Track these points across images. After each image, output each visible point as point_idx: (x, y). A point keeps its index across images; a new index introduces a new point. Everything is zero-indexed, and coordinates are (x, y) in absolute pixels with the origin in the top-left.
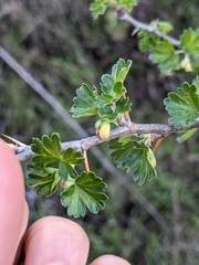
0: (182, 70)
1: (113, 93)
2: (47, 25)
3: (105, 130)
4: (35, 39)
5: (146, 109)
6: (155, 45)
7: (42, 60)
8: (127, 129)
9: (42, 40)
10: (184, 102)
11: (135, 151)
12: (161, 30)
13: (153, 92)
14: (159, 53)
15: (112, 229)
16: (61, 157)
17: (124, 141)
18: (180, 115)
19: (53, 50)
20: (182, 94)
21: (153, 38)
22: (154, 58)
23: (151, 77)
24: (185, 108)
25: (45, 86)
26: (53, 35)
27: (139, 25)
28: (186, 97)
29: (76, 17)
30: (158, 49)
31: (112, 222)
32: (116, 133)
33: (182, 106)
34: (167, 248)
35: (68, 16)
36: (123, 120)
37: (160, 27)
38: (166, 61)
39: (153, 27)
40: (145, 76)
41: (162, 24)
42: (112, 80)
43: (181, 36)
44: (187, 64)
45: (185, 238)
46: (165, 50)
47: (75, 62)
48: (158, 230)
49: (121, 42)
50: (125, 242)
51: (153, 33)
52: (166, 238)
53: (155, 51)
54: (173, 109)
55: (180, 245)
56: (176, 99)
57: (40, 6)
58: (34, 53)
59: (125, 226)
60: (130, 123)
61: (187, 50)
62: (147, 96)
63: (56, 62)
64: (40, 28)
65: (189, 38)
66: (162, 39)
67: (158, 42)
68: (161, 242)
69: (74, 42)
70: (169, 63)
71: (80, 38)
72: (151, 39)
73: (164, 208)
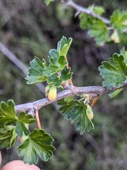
0: (112, 42)
1: (58, 64)
2: (18, 16)
3: (53, 94)
4: (10, 26)
5: (84, 71)
6: (92, 24)
7: (15, 40)
8: (70, 92)
9: (15, 26)
10: (114, 69)
11: (77, 108)
12: (96, 13)
13: (89, 60)
14: (95, 29)
15: (63, 151)
16: (17, 118)
17: (68, 100)
18: (111, 78)
19: (22, 32)
20: (112, 62)
21: (90, 19)
22: (91, 34)
23: (87, 50)
24: (115, 73)
25: (17, 56)
26: (22, 23)
27: (80, 9)
28: (116, 65)
29: (37, 10)
30: (94, 26)
31: (63, 146)
32: (61, 95)
33: (113, 72)
34: (99, 163)
35: (32, 10)
36: (67, 85)
37: (95, 11)
38: (100, 35)
39: (90, 10)
40: (83, 49)
41: (96, 8)
42: (57, 53)
43: (111, 17)
44: (116, 38)
45: (112, 156)
46: (100, 27)
47: (37, 40)
48: (93, 151)
49: (67, 27)
50: (72, 159)
51: (90, 15)
52: (99, 157)
53: (92, 28)
54: (106, 74)
55: (109, 161)
56: (108, 66)
57: (14, 4)
58: (10, 35)
59: (71, 148)
60: (72, 87)
61: (116, 27)
62: (85, 62)
63: (24, 41)
64: (13, 18)
65: (117, 18)
66: (97, 19)
67: (94, 21)
68: (96, 159)
69: (36, 28)
70: (103, 36)
71: (40, 24)
72: (89, 19)
73: (97, 136)
